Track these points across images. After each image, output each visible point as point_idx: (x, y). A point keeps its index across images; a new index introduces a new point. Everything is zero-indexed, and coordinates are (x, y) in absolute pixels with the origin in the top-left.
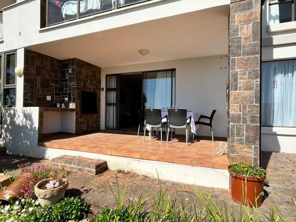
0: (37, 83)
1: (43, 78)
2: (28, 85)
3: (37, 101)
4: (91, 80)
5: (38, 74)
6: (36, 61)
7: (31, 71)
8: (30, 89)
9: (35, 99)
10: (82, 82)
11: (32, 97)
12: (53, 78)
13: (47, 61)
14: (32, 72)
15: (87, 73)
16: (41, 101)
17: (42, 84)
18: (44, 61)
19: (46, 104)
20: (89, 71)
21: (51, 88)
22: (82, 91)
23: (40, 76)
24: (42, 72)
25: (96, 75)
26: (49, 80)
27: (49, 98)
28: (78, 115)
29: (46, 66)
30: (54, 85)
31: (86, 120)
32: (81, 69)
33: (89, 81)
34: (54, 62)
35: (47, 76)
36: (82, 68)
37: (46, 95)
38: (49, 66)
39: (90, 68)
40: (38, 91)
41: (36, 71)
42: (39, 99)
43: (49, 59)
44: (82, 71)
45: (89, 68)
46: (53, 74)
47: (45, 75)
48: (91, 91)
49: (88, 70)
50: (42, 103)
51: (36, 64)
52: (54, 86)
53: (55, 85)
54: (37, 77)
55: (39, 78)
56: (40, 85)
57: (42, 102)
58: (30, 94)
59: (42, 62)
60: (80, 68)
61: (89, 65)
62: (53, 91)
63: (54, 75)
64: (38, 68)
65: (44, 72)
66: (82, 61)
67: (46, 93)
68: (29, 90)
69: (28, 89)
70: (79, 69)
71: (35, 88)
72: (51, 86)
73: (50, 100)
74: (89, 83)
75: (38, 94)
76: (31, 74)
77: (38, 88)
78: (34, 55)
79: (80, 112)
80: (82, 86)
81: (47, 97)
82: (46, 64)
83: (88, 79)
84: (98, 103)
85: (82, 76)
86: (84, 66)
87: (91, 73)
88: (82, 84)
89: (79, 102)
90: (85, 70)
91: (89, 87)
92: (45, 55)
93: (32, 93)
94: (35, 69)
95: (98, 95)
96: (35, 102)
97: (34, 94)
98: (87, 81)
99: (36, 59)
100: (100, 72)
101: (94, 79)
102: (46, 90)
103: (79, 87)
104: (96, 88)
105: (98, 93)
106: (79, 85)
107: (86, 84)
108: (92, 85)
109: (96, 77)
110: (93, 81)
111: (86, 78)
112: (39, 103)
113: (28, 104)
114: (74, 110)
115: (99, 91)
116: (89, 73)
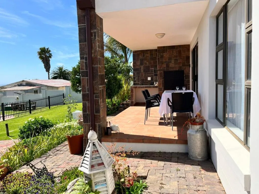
0: (141, 70)
2: (136, 72)
4: (175, 60)
5: (141, 64)
6: (140, 57)
8: (137, 75)
9: (140, 80)
10: (165, 64)
11: (138, 80)
13: (147, 54)
14: (138, 64)
15: (170, 55)
16: (144, 81)
18: (145, 54)
19: (148, 82)
20: (173, 52)
21: (151, 72)
22: (165, 72)
23: (143, 65)
25: (183, 54)
26: (149, 66)
27: (149, 79)
28: (161, 91)
30: (153, 69)
32: (163, 54)
33: (173, 61)
36: (164, 53)
38: (149, 57)
40: (142, 75)
41: (140, 63)
42: (143, 80)
43: (149, 52)
44: (164, 55)
46: (152, 61)
47: (146, 64)
48: (175, 70)
50: (144, 83)
51: (140, 58)
52: (153, 70)
55: (142, 67)
56: (143, 71)
58: (137, 78)
59: (144, 56)
60: (161, 53)
61: (172, 47)
62: (153, 73)
64: (142, 60)
65: (145, 61)
66: (164, 47)
67: (147, 75)
70: (161, 55)
71: (140, 73)
72: (151, 70)
73: (150, 80)
74: (173, 63)
75: (142, 77)
76: (137, 65)
77: (142, 73)
78: (139, 53)
79: (163, 88)
80: (165, 67)
81: (148, 78)
82: (147, 56)
83: (171, 60)
84: (186, 79)
85: (164, 59)
86: (166, 50)
87: (175, 54)
88: (165, 65)
89: (161, 80)
90: (167, 54)
91: (173, 66)
92: (146, 50)
93: (138, 76)
94: (139, 62)
95: (185, 72)
96: (141, 82)
97: (139, 77)
98: (171, 62)
99: (140, 55)
100: (188, 49)
101: (179, 58)
102: (148, 74)
103: (162, 69)
104: (183, 66)
105: (186, 70)
106: (161, 67)
107: (169, 64)
108: (177, 64)
109: (182, 55)
110: (178, 60)
111: (169, 60)
112: (143, 83)
113: (136, 83)
114: (156, 87)
115: (187, 67)
116: (173, 54)
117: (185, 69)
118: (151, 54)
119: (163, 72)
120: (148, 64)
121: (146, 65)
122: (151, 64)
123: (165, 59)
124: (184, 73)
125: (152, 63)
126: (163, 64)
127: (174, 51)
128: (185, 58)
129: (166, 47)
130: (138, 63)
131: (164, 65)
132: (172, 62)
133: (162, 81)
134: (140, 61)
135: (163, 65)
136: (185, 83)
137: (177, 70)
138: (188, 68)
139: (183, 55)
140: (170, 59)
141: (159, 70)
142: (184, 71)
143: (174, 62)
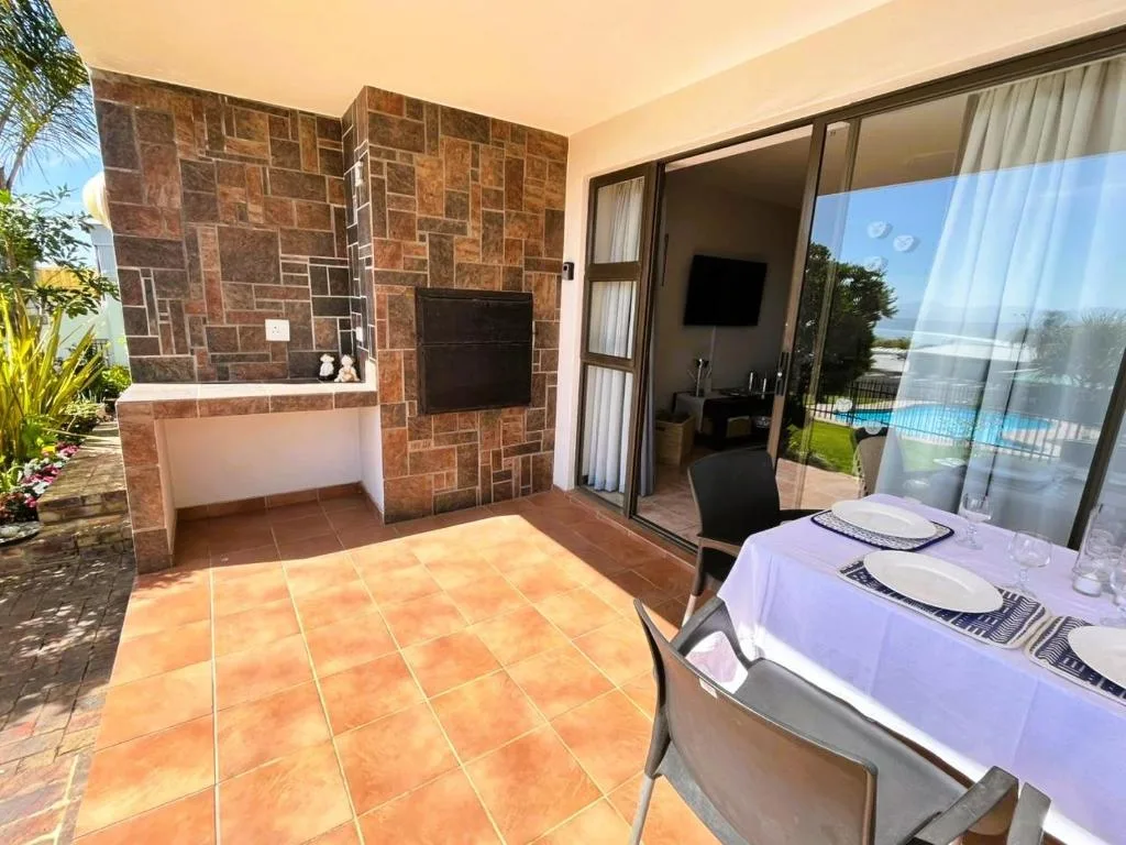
0: (203, 259)
1: (230, 230)
2: (146, 274)
3: (212, 349)
4: (489, 219)
5: (200, 204)
6: (177, 141)
7: (151, 199)
8: (161, 293)
9: (197, 340)
10: (422, 238)
11: (180, 333)
12: (295, 227)
13: (247, 134)
14: (162, 202)
15: (454, 180)
16: (233, 349)
17: (229, 263)
18: (230, 132)
19: (265, 358)
20: (475, 163)
21: (289, 280)
22: (420, 293)
23: (214, 218)
24: (225, 195)
25: (531, 188)
26: (274, 235)
27: (278, 330)
28: (401, 423)
29: (246, 159)
30: (304, 259)
31: (455, 442)
32: (410, 159)
33: (473, 228)
34: (295, 136)
35: (255, 214)
36: (420, 151)
37: (262, 318)
38: (265, 162)
39: (481, 146)
40: (213, 300)
41: (185, 197)
42: (220, 340)
43: (263, 123)
44: (421, 172)
45: (475, 148)
46: (294, 204)
47: (243, 217)
48: (488, 287)
49: (469, 160)
50: (239, 359)
51: (180, 155)
52: (302, 269)
53: (312, 261)
54: (194, 225)
55: (208, 236)
56: (217, 268)
57: (239, 353)
58: (162, 318)
60: (398, 152)
61: (472, 127)
62: (305, 294)
63: (301, 210)
64: (199, 184)
65: (236, 194)
66: (416, 106)
67: (260, 305)
68: (156, 299)
69: (149, 291)
70: (398, 161)
71: (192, 285)
72: (288, 267)
73: (288, 339)
74: (474, 241)
75: (213, 316)
76: (154, 214)
77: (210, 281)
78: (161, 104)
79: (411, 405)
80: (424, 262)
81: (270, 324)
82: (243, 148)
83: (464, 214)
84: (543, 346)
85: (416, 197)
86: (434, 136)
87: (490, 177)
88: (422, 249)
89: (400, 352)
90: (440, 163)
91: (478, 261)
92: (233, 100)
93: (177, 310)
94: (177, 184)
95: (539, 306)
96: (201, 355)
97: (187, 317)
98: (462, 230)
99: (179, 126)
100: (558, 165)
101: (509, 215)
102: (261, 292)
103: (400, 270)
104: (528, 264)
105: (545, 293)
106: (395, 257)
107: (452, 245)
108: (499, 249)
109: (524, 198)
110: (501, 226)
111: (449, 212)
112: (224, 359)
113: (161, 365)
114: (366, 399)
115: (546, 280)
116: (475, 178)
117: (539, 285)
118: (286, 150)
119: (411, 296)
120: (262, 221)
121: (241, 225)
122: (289, 221)
123: (421, 199)
124: (535, 310)
125: (295, 215)
126: (410, 234)
127: (483, 160)
128: (542, 221)
129: (434, 107)
130: (169, 195)
131: (418, 243)
132: (469, 227)
133: (408, 357)
134: (187, 184)
135: (411, 243)
136: (537, 368)
137: (498, 286)
138: (555, 281)
139: (530, 199)
140: (456, 206)
141: (380, 277)
142: (536, 301)
143: (478, 236)
